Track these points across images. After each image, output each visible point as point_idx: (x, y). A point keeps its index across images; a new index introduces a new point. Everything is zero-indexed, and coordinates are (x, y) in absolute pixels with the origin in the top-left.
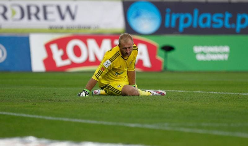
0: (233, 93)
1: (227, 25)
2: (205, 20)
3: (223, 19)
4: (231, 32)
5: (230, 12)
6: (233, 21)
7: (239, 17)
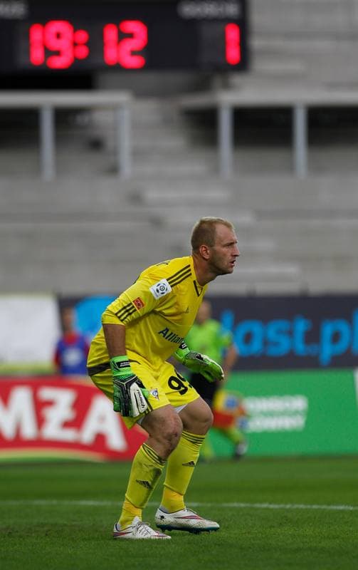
0: (315, 507)
1: (300, 348)
2: (248, 338)
3: (290, 333)
4: (310, 363)
5: (306, 317)
6: (313, 337)
7: (328, 330)
